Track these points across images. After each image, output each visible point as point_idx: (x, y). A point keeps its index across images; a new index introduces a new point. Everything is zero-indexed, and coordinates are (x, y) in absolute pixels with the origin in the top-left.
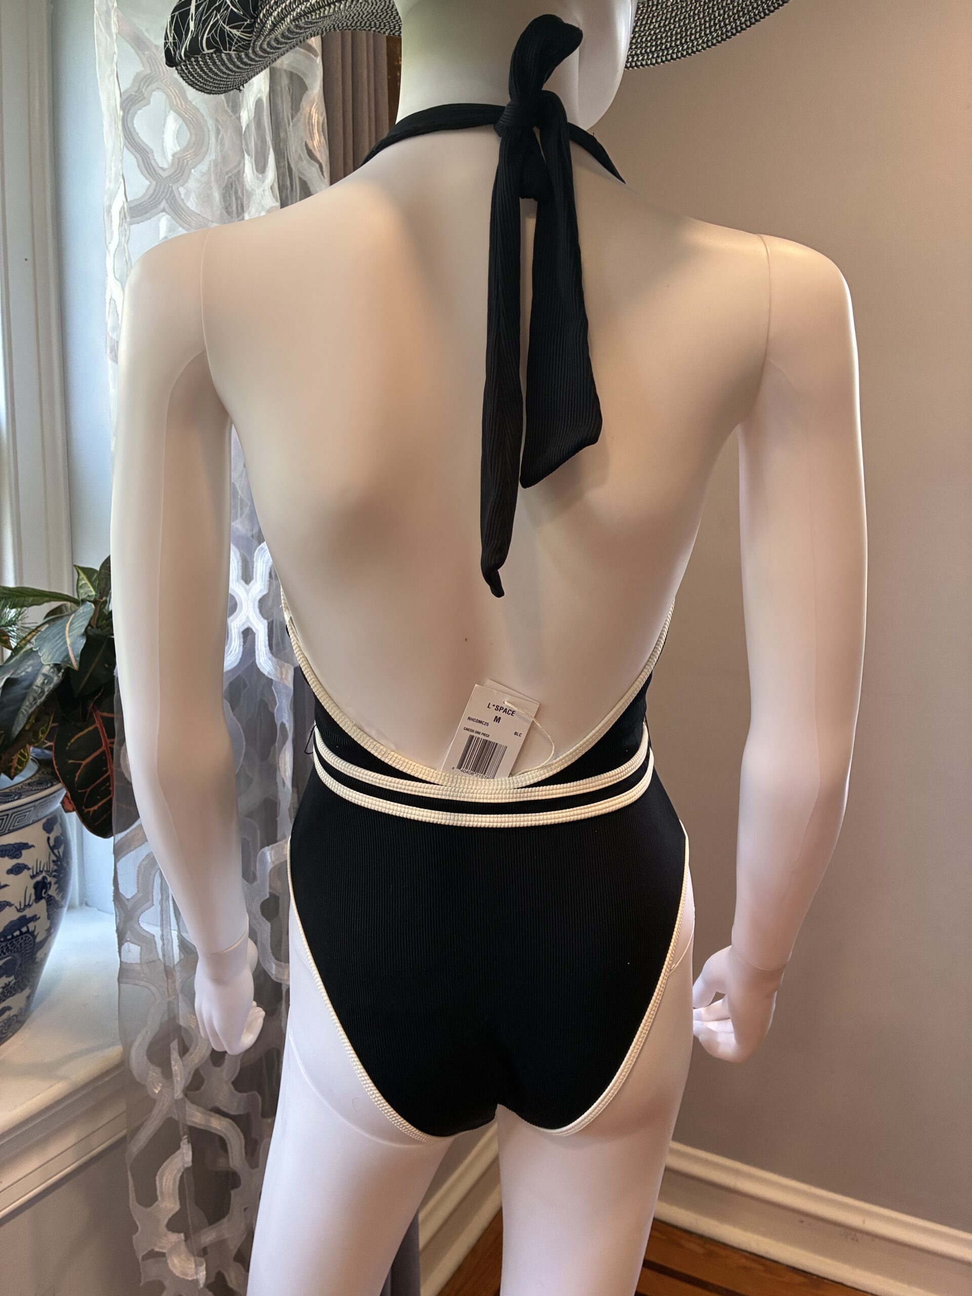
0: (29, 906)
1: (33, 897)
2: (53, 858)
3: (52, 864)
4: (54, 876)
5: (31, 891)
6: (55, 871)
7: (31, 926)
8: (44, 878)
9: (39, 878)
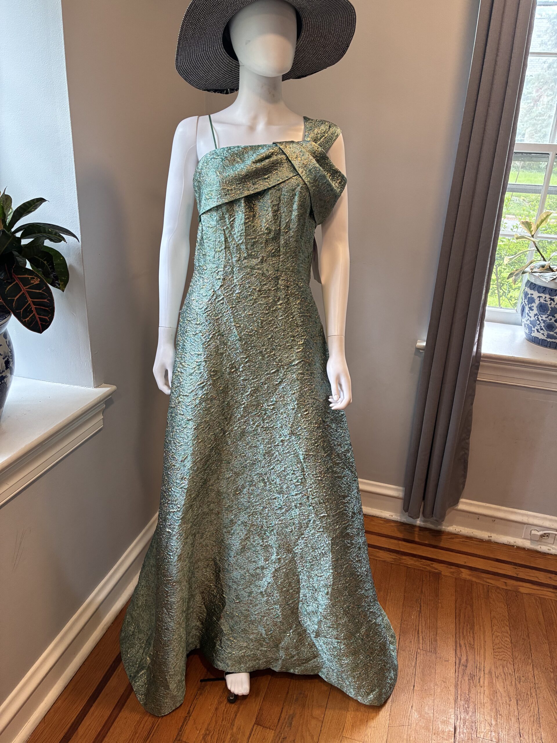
0: (4, 371)
1: (5, 368)
2: (10, 350)
3: (9, 353)
4: (11, 358)
5: (4, 365)
6: (11, 356)
7: (5, 380)
8: (8, 359)
9: (6, 359)
